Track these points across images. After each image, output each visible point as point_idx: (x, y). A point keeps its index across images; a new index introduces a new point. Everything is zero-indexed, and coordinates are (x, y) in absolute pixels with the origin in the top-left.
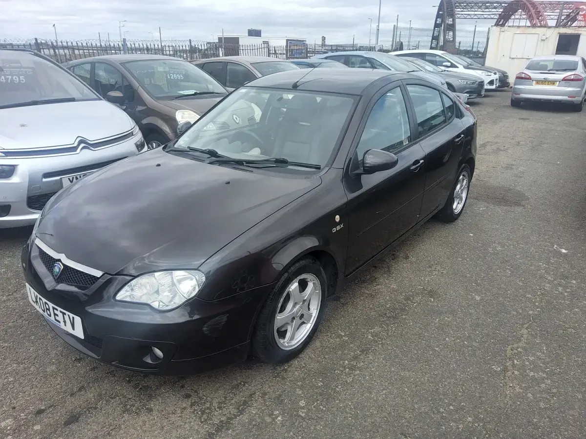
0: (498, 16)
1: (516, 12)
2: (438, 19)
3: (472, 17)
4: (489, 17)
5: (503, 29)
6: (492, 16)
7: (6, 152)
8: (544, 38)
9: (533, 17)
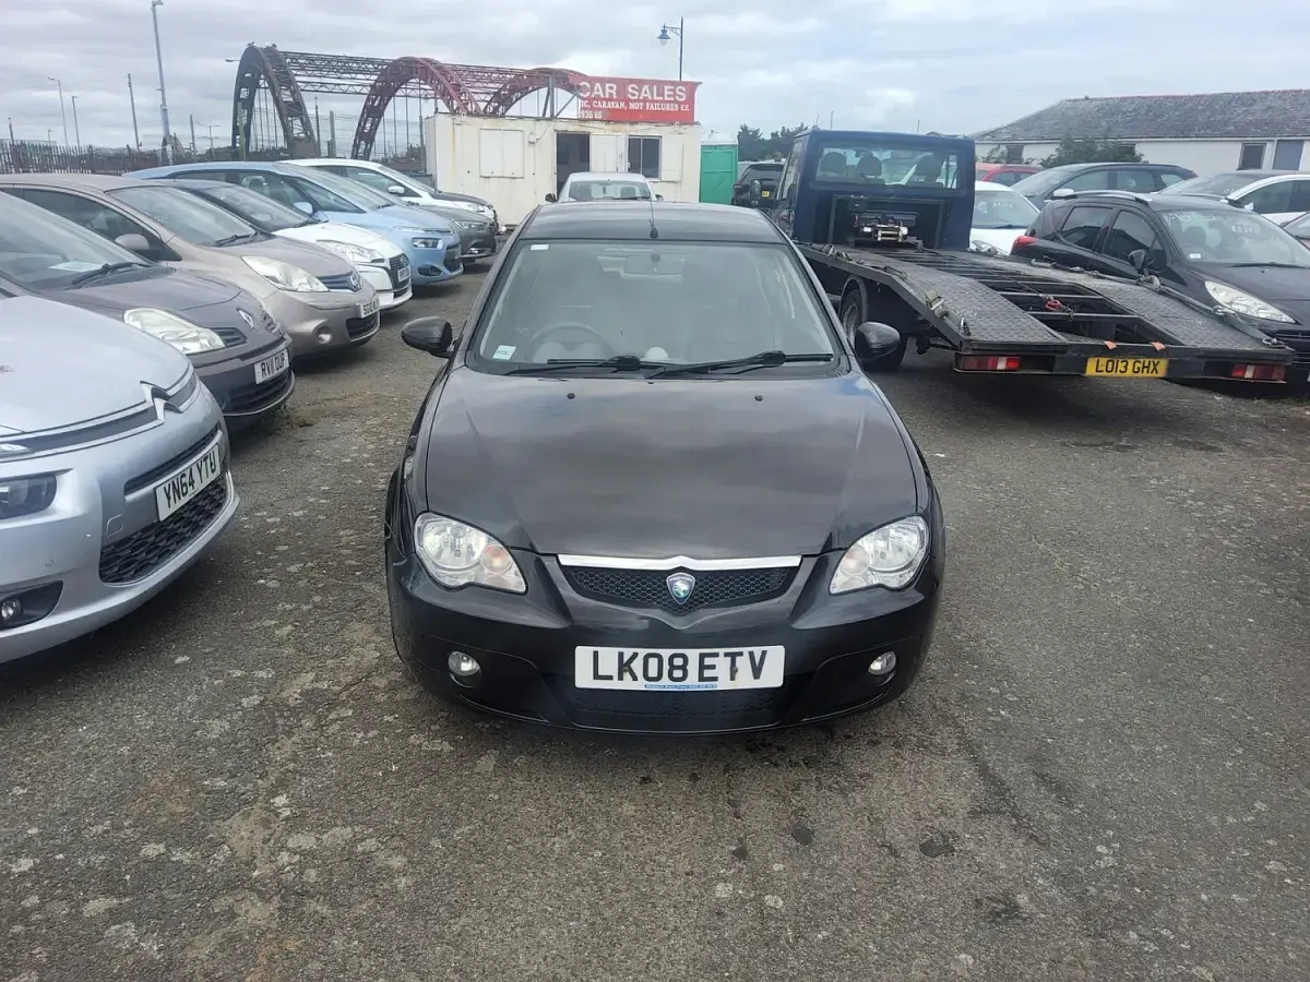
0: (369, 88)
1: (406, 82)
2: (243, 90)
3: (316, 88)
4: (351, 89)
5: (458, 119)
6: (358, 89)
7: (28, 440)
8: (533, 139)
9: (449, 94)
